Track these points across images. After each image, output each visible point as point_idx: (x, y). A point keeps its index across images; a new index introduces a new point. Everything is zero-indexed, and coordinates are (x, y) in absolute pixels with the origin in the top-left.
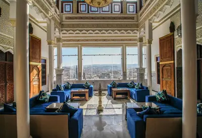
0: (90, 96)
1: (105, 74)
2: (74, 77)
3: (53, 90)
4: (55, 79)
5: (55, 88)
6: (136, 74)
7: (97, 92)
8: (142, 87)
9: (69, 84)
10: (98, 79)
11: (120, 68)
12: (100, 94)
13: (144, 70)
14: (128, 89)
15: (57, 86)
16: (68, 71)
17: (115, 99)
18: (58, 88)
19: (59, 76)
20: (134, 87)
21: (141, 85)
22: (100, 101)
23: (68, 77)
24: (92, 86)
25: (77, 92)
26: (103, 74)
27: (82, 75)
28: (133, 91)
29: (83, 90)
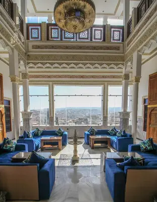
0: (64, 144)
1: (82, 119)
2: (45, 123)
3: (20, 138)
4: (22, 124)
5: (23, 135)
6: (119, 119)
7: (72, 140)
8: (125, 135)
9: (38, 130)
10: (74, 125)
11: (100, 112)
12: (75, 143)
13: (128, 114)
14: (108, 137)
15: (25, 132)
16: (38, 114)
17: (93, 148)
18: (26, 135)
19: (27, 121)
20: (115, 135)
21: (124, 132)
22: (75, 151)
23: (38, 122)
24: (66, 133)
25: (48, 140)
26: (79, 119)
27: (55, 120)
28: (114, 139)
29: (56, 138)
